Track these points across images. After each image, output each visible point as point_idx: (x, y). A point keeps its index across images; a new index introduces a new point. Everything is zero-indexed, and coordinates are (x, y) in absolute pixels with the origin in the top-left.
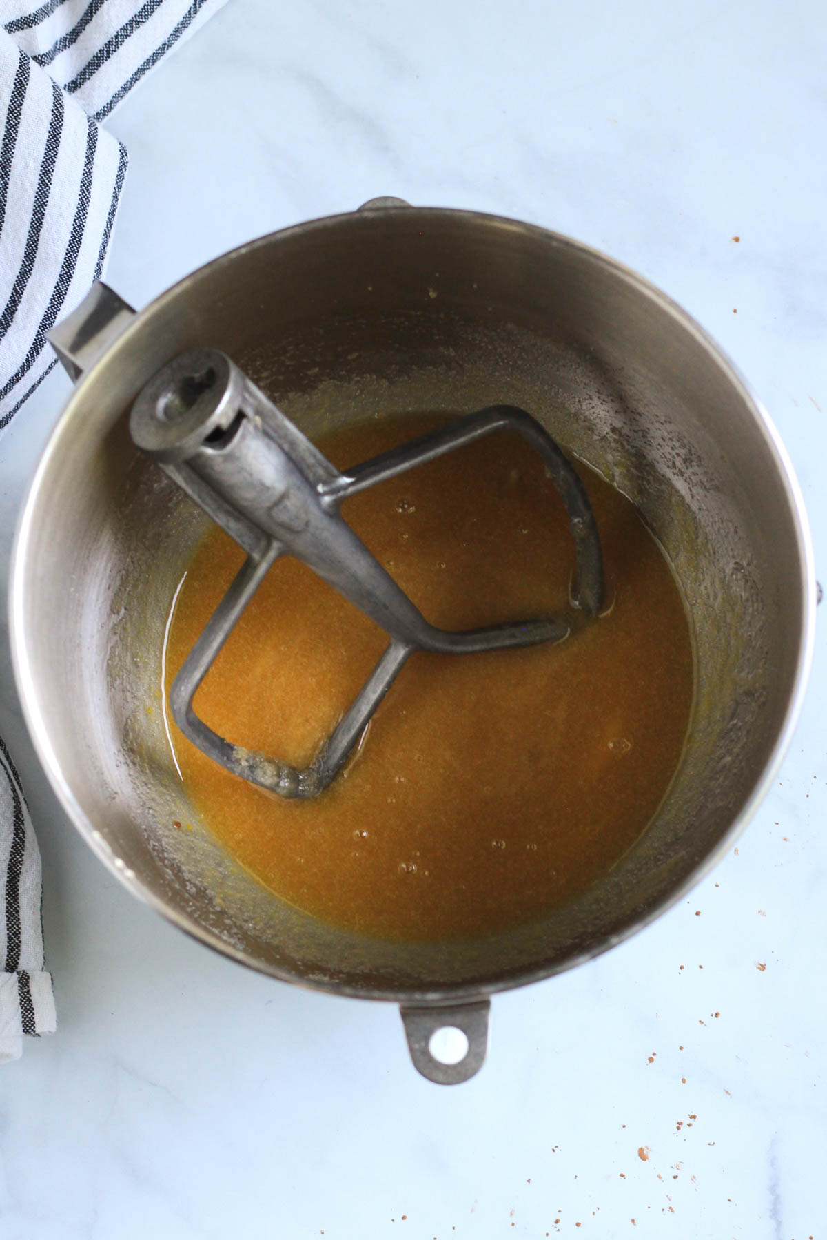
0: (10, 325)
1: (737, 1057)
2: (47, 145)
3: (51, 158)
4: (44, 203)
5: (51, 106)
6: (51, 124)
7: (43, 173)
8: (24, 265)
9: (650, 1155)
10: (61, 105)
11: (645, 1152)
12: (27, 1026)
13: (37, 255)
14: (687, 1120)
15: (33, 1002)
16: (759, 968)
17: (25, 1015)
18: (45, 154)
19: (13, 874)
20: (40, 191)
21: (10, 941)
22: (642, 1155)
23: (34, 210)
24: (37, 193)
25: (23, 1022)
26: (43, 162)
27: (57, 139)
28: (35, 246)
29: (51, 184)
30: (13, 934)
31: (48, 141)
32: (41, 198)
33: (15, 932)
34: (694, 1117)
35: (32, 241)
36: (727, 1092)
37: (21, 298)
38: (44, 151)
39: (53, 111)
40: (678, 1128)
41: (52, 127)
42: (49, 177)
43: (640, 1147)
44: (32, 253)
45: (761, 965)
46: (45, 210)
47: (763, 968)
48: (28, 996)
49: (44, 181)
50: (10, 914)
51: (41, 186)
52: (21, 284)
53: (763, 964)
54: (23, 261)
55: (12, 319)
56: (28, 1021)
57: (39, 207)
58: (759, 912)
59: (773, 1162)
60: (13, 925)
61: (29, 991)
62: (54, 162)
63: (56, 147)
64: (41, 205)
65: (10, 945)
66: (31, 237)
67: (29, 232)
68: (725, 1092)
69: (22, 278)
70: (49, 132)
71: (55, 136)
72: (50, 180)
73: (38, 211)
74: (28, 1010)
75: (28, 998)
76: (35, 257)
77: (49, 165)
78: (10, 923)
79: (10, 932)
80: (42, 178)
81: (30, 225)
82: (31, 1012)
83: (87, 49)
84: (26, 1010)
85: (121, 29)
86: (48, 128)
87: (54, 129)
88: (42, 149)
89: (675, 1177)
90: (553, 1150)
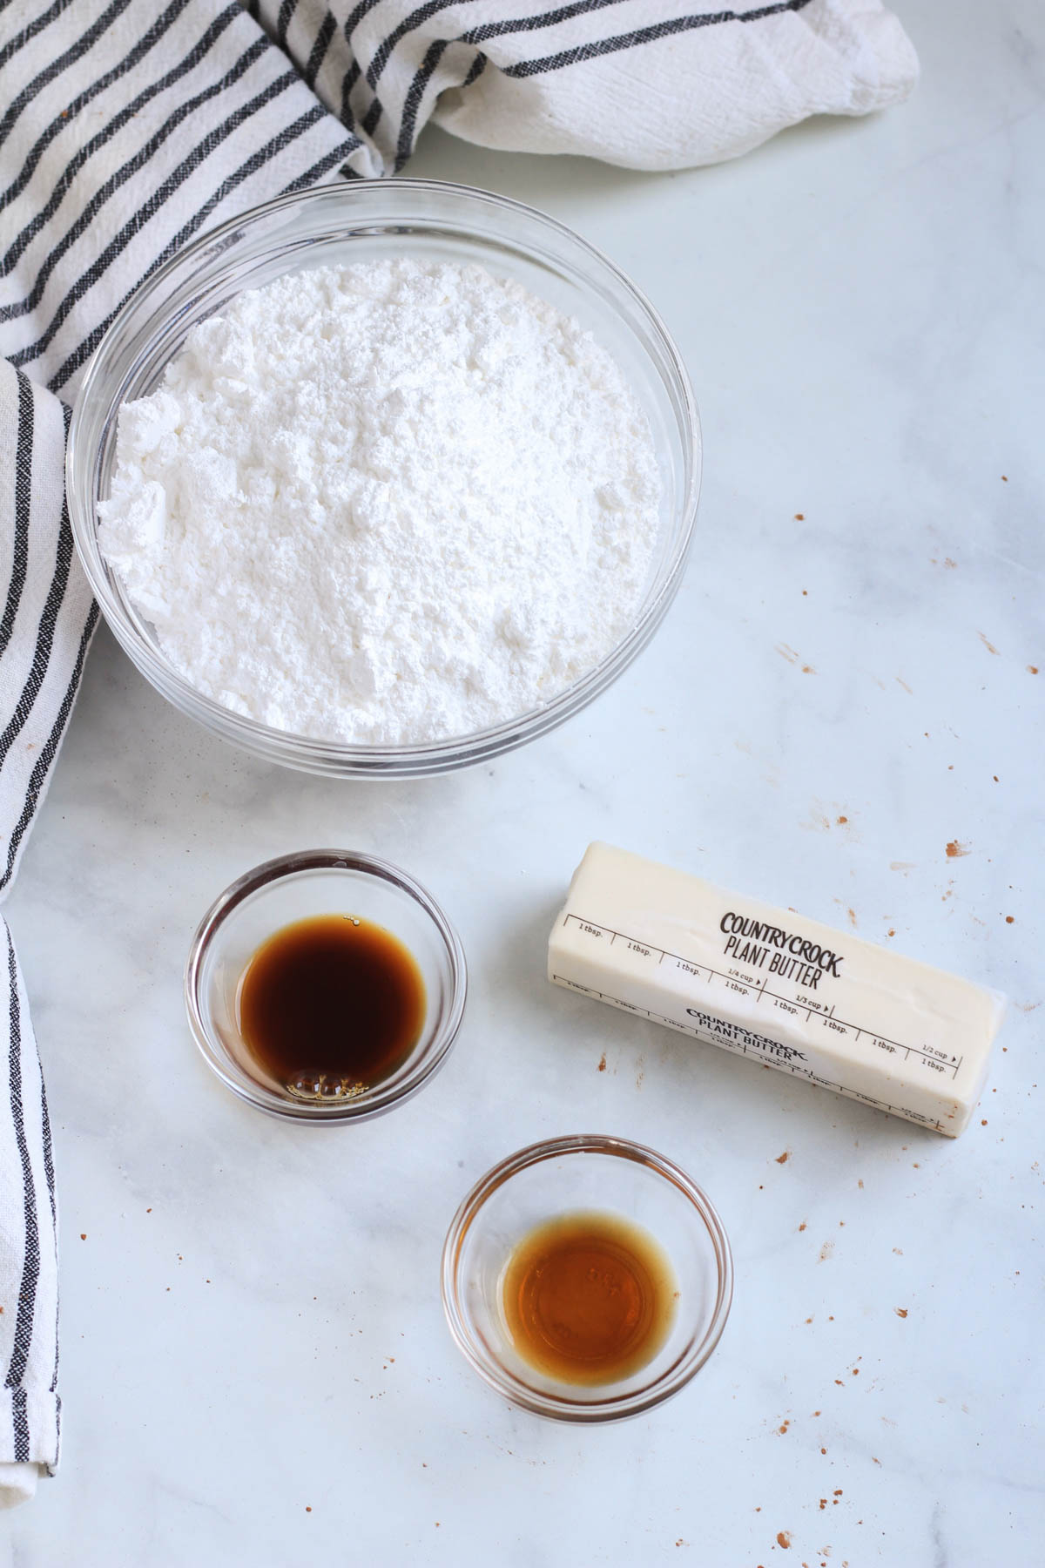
0: (10, 637)
1: (884, 1419)
2: (20, 434)
3: (26, 447)
4: (27, 498)
5: (17, 391)
6: (20, 411)
7: (20, 466)
8: (16, 571)
9: (792, 1542)
10: (29, 390)
11: (786, 1538)
12: (21, 1452)
13: (29, 557)
14: (830, 1498)
15: (29, 1424)
16: (899, 1315)
17: (18, 1438)
18: (19, 444)
19: (30, 1274)
20: (20, 485)
21: (16, 1353)
22: (783, 1542)
23: (17, 508)
24: (17, 488)
25: (15, 1446)
26: (18, 453)
27: (30, 426)
28: (25, 547)
29: (30, 475)
30: (21, 1346)
31: (20, 429)
32: (22, 493)
33: (24, 1343)
34: (839, 1493)
35: (20, 542)
36: (876, 1461)
37: (17, 605)
38: (17, 441)
39: (20, 396)
40: (822, 1507)
41: (22, 413)
42: (27, 468)
43: (778, 1533)
44: (22, 555)
45: (901, 1311)
46: (29, 505)
47: (904, 1314)
48: (24, 1416)
49: (22, 473)
50: (21, 1322)
51: (20, 480)
52: (16, 591)
53: (904, 1309)
54: (14, 567)
55: (11, 630)
56: (21, 1446)
57: (22, 503)
58: (894, 1250)
59: (937, 1538)
60: (22, 1336)
61: (25, 1411)
62: (31, 451)
63: (30, 435)
64: (24, 500)
65: (15, 1359)
66: (18, 538)
67: (16, 533)
68: (873, 1461)
69: (15, 585)
70: (20, 420)
71: (27, 423)
72: (29, 472)
73: (22, 508)
74: (23, 1432)
75: (24, 1419)
76: (27, 559)
77: (25, 456)
78: (20, 1332)
79: (18, 1343)
80: (20, 471)
81: (15, 525)
82: (26, 1435)
83: (57, 355)
84: (21, 1432)
85: (95, 331)
86: (18, 415)
87: (25, 416)
88: (15, 439)
89: (823, 1565)
90: (677, 1545)
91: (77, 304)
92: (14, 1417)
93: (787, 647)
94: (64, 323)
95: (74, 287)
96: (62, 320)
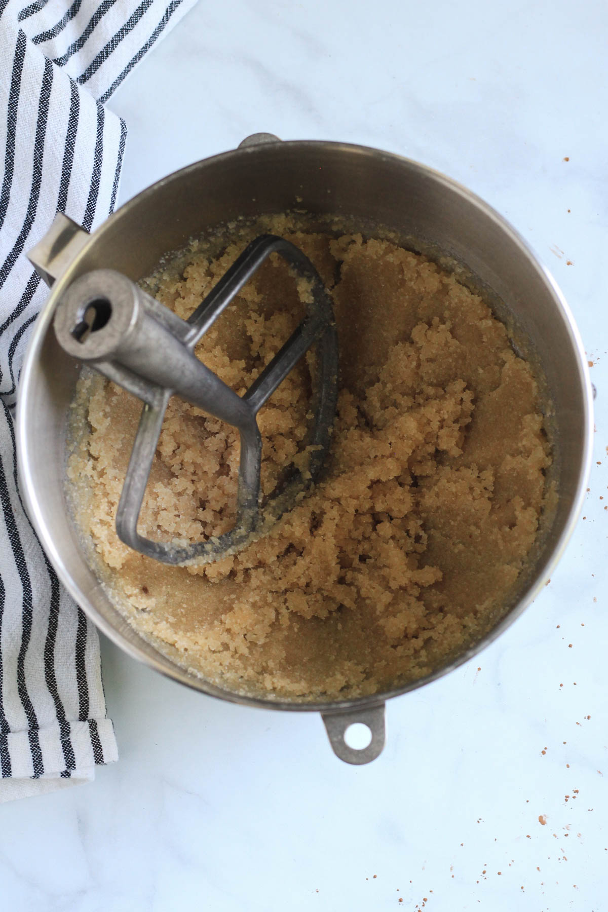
1: (604, 747)
2: (69, 125)
3: (73, 133)
4: (70, 166)
5: (70, 96)
6: (71, 109)
7: (68, 145)
9: (547, 821)
10: (77, 95)
11: (544, 819)
12: (98, 758)
14: (572, 794)
15: (101, 741)
17: (96, 751)
18: (68, 131)
19: (80, 650)
20: (66, 158)
21: (81, 698)
22: (542, 821)
23: (63, 172)
24: (64, 159)
25: (94, 756)
26: (67, 137)
27: (76, 120)
28: (65, 198)
29: (74, 152)
30: (83, 694)
31: (69, 121)
32: (67, 163)
33: (84, 692)
34: (577, 792)
35: (62, 194)
36: (600, 772)
38: (67, 129)
39: (71, 99)
40: (566, 800)
41: (72, 111)
42: (72, 147)
43: (540, 815)
44: (63, 202)
46: (70, 171)
48: (97, 737)
49: (69, 150)
50: (80, 679)
51: (66, 154)
56: (98, 755)
57: (66, 169)
60: (82, 687)
61: (97, 733)
62: (75, 136)
63: (76, 126)
64: (68, 168)
65: (81, 701)
66: (61, 191)
67: (60, 188)
68: (598, 773)
70: (70, 115)
71: (74, 117)
72: (73, 150)
73: (66, 173)
74: (98, 747)
77: (72, 139)
79: (81, 692)
80: (67, 148)
81: (60, 183)
82: (100, 748)
83: (91, 51)
84: (96, 747)
85: (115, 36)
86: (69, 112)
87: (73, 113)
88: (66, 127)
89: (566, 835)
90: (478, 822)
91: (103, 18)
92: (91, 739)
93: (557, 248)
94: (95, 29)
95: (101, 6)
96: (93, 28)
